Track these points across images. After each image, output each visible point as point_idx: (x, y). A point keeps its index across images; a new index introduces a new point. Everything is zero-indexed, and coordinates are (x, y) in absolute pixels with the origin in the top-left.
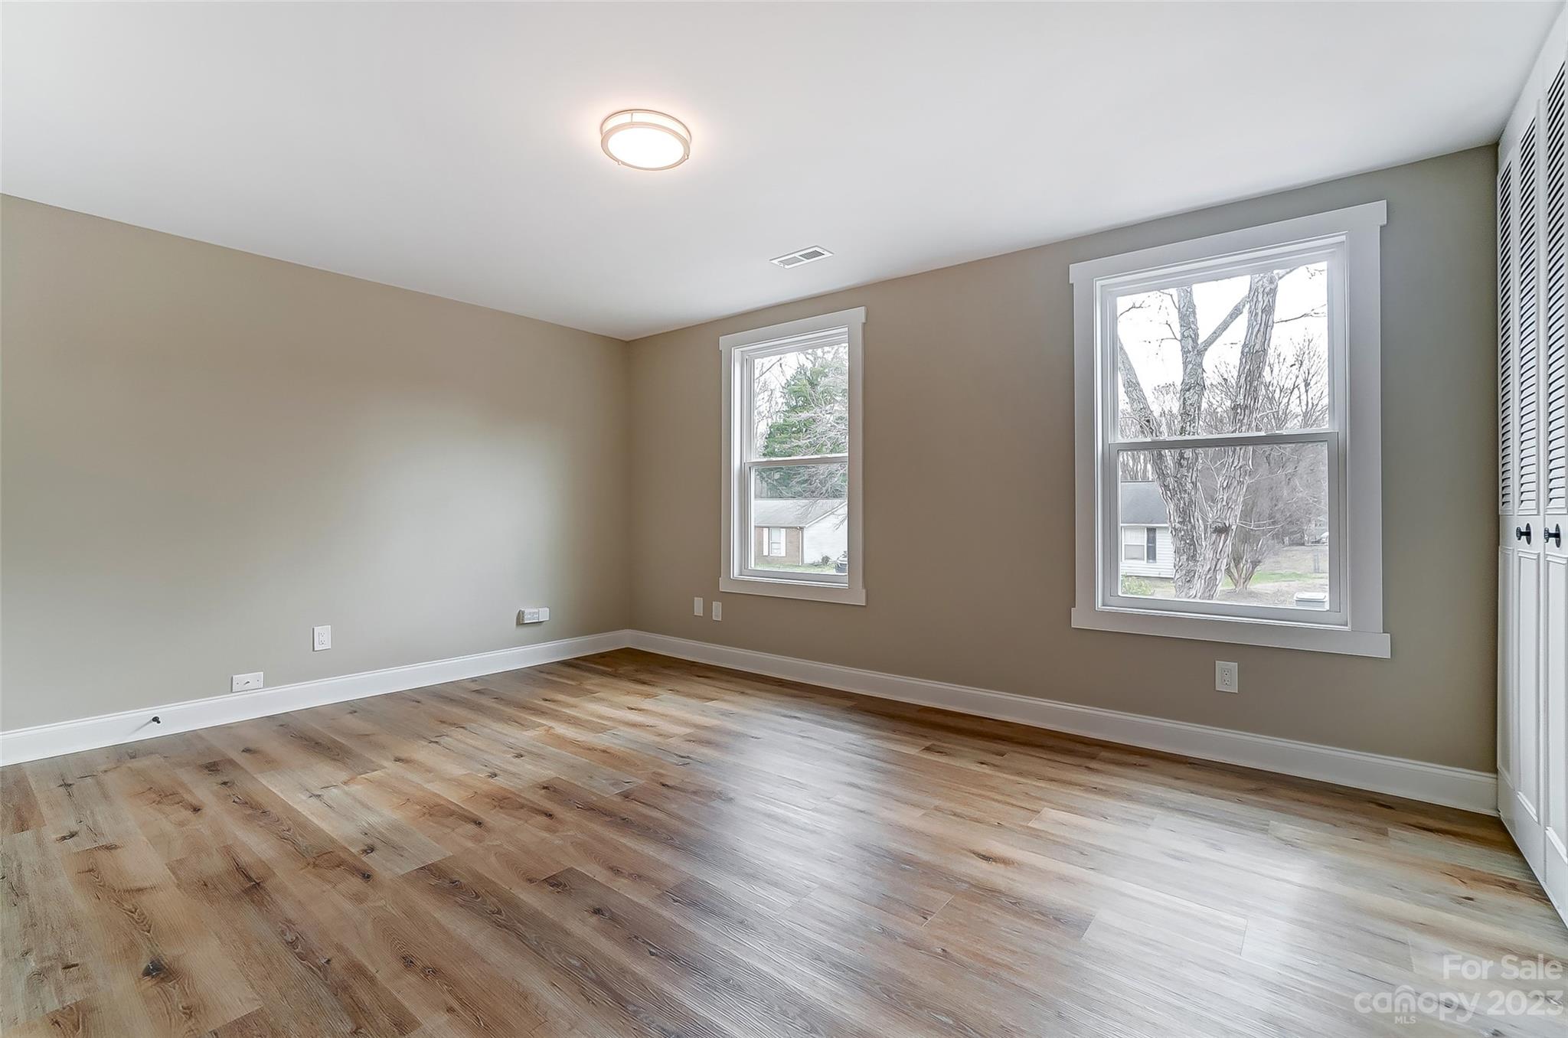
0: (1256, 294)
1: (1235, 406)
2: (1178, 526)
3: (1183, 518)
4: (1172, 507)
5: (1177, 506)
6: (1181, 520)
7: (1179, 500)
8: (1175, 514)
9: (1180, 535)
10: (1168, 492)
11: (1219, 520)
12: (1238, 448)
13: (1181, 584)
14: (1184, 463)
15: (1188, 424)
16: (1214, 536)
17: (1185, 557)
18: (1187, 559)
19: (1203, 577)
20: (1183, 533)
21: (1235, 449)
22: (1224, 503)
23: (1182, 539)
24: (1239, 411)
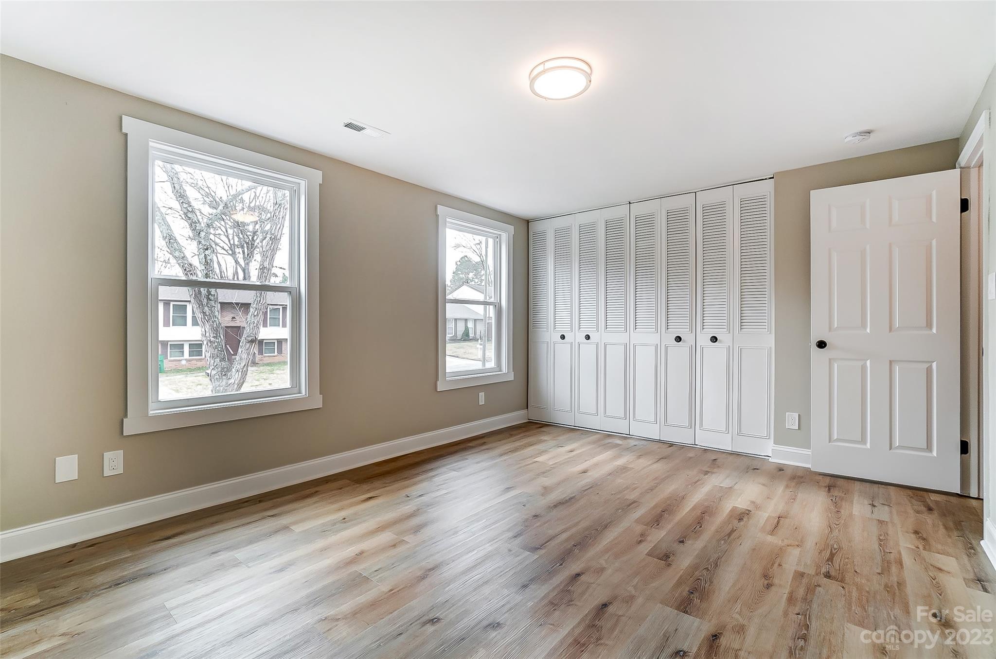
0: (280, 207)
1: (262, 268)
2: (212, 339)
3: (216, 334)
4: (208, 327)
5: (212, 326)
6: (214, 335)
7: (213, 322)
8: (211, 331)
9: (214, 345)
10: (206, 317)
11: (252, 335)
12: (263, 292)
13: (218, 377)
14: (212, 298)
15: (211, 272)
16: (248, 345)
17: (218, 360)
18: (220, 361)
19: (241, 371)
20: (216, 344)
21: (261, 293)
22: (255, 325)
23: (216, 348)
24: (265, 271)
